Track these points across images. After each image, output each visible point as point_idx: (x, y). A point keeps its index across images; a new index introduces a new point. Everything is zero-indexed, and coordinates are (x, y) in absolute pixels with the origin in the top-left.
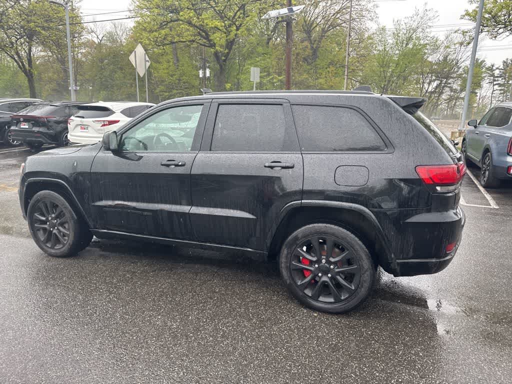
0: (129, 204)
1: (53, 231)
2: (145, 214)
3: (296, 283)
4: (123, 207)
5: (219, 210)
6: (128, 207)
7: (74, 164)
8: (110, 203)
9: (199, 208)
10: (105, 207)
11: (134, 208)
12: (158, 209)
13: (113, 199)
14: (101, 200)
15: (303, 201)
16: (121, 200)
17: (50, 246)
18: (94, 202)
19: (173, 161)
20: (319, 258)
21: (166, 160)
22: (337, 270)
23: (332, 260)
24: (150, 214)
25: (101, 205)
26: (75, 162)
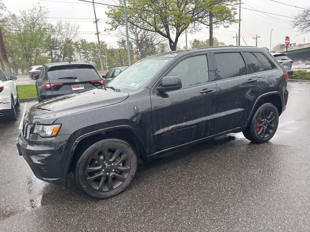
0: (181, 125)
1: (109, 175)
2: (192, 127)
3: (258, 134)
4: (178, 128)
5: (229, 111)
6: (181, 127)
8: (166, 129)
9: (221, 113)
10: (164, 133)
11: (185, 126)
12: (200, 121)
13: (168, 126)
14: (158, 129)
16: (174, 124)
17: (108, 190)
18: (153, 133)
19: (206, 89)
20: (264, 119)
21: (202, 90)
22: (269, 122)
23: (268, 118)
24: (195, 126)
25: (159, 133)
26: (135, 107)
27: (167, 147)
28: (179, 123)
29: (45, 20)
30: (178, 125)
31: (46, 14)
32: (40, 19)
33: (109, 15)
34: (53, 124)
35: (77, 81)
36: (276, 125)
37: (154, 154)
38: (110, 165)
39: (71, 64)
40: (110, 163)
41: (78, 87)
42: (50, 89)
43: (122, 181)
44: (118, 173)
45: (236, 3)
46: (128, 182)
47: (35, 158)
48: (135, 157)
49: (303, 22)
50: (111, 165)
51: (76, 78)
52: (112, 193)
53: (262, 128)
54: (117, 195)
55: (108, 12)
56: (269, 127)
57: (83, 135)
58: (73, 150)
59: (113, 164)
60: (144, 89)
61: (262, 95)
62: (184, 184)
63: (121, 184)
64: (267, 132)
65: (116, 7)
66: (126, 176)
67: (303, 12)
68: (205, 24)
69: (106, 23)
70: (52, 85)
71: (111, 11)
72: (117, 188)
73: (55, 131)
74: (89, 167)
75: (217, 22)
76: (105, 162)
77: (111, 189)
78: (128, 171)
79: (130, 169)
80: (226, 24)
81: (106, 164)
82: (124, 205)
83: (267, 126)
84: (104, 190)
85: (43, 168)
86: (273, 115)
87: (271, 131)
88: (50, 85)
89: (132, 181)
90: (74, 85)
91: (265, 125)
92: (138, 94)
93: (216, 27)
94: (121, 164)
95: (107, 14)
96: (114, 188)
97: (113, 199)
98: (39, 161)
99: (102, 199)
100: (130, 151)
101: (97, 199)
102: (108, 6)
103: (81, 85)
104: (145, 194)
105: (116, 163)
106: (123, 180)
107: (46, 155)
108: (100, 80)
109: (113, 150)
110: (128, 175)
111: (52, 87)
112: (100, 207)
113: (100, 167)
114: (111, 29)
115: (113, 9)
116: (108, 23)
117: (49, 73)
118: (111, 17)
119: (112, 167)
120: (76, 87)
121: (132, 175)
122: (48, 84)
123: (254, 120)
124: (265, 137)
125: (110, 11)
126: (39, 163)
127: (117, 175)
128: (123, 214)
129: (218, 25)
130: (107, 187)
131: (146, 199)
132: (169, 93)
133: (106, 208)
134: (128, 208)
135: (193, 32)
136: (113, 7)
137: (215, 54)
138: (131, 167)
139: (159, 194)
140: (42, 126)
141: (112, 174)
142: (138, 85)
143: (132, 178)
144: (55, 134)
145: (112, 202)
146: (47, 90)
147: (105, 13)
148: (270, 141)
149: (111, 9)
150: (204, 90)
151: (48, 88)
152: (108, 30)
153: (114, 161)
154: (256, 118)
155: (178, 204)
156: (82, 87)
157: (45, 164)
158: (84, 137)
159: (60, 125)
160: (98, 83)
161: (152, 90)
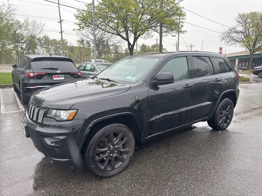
0: (169, 113)
1: (113, 156)
2: (177, 116)
3: (220, 123)
4: (166, 116)
6: (169, 115)
7: (136, 98)
8: (158, 117)
9: (197, 105)
10: (156, 120)
12: (183, 111)
13: (159, 114)
14: (152, 117)
15: (225, 91)
16: (164, 113)
17: (110, 169)
18: (148, 120)
19: (188, 85)
20: (224, 111)
21: (185, 85)
22: (227, 113)
23: (227, 110)
24: (179, 115)
25: (152, 120)
26: (136, 97)
27: (156, 132)
28: (167, 112)
29: (14, 16)
30: (167, 114)
31: (14, 11)
32: (8, 15)
33: (77, 17)
34: (70, 109)
35: (58, 72)
36: (232, 117)
37: (147, 138)
38: (113, 147)
39: (52, 57)
40: (114, 145)
41: (59, 77)
42: (33, 78)
43: (121, 161)
44: (119, 154)
45: (183, 18)
46: (126, 162)
47: (49, 140)
48: (134, 140)
49: (228, 37)
50: (115, 147)
51: (57, 69)
52: (114, 172)
53: (222, 118)
54: (118, 174)
55: (76, 15)
56: (227, 118)
57: (96, 120)
58: (87, 133)
59: (116, 146)
60: (142, 82)
61: (224, 92)
62: (172, 164)
63: (122, 164)
64: (225, 122)
65: (84, 11)
66: (125, 156)
67: (228, 30)
68: (158, 32)
69: (75, 24)
70: (35, 74)
71: (80, 14)
72: (118, 167)
73: (71, 116)
74: (98, 149)
75: (167, 31)
76: (110, 144)
77: (113, 169)
78: (127, 153)
79: (128, 151)
80: (174, 34)
81: (111, 146)
82: (127, 183)
83: (226, 117)
84: (108, 170)
85: (57, 150)
86: (230, 108)
87: (228, 121)
88: (34, 74)
89: (130, 161)
90: (56, 75)
91: (224, 116)
92: (138, 85)
93: (166, 36)
94: (121, 147)
95: (76, 16)
96: (116, 167)
97: (115, 178)
98: (52, 143)
99: (106, 178)
100: (131, 135)
101: (101, 178)
102: (77, 10)
103: (61, 75)
104: (142, 173)
105: (119, 145)
106: (123, 161)
107: (61, 137)
108: (78, 72)
109: (117, 134)
110: (127, 156)
111: (35, 76)
112: (105, 185)
113: (106, 149)
114: (79, 30)
115: (81, 13)
116: (76, 24)
117: (33, 64)
118: (79, 19)
119: (115, 149)
120: (57, 78)
121: (130, 156)
122: (31, 73)
123: (218, 112)
124: (224, 125)
125: (78, 14)
126: (53, 144)
127: (118, 156)
128: (129, 190)
129: (168, 34)
130: (109, 167)
131: (144, 177)
132: (160, 87)
133: (112, 186)
134: (132, 186)
135: (146, 38)
136: (81, 11)
137: (193, 57)
138: (129, 149)
139: (155, 173)
140: (56, 110)
141: (115, 155)
142: (135, 78)
143: (130, 159)
144: (71, 118)
145: (115, 181)
146: (30, 79)
147: (74, 15)
148: (227, 129)
149: (79, 13)
150: (186, 85)
151: (31, 76)
152: (77, 29)
153: (117, 144)
154: (219, 110)
155: (174, 181)
156: (63, 77)
157: (59, 146)
158: (97, 122)
159: (76, 110)
160: (77, 74)
161: (148, 83)
